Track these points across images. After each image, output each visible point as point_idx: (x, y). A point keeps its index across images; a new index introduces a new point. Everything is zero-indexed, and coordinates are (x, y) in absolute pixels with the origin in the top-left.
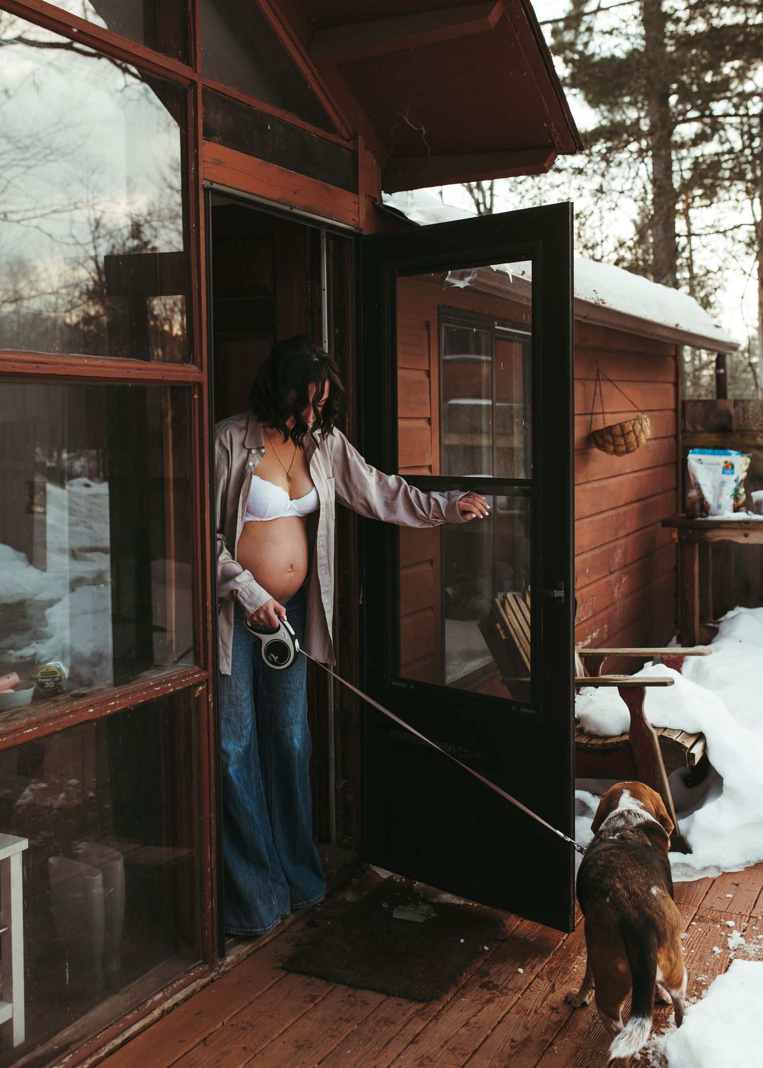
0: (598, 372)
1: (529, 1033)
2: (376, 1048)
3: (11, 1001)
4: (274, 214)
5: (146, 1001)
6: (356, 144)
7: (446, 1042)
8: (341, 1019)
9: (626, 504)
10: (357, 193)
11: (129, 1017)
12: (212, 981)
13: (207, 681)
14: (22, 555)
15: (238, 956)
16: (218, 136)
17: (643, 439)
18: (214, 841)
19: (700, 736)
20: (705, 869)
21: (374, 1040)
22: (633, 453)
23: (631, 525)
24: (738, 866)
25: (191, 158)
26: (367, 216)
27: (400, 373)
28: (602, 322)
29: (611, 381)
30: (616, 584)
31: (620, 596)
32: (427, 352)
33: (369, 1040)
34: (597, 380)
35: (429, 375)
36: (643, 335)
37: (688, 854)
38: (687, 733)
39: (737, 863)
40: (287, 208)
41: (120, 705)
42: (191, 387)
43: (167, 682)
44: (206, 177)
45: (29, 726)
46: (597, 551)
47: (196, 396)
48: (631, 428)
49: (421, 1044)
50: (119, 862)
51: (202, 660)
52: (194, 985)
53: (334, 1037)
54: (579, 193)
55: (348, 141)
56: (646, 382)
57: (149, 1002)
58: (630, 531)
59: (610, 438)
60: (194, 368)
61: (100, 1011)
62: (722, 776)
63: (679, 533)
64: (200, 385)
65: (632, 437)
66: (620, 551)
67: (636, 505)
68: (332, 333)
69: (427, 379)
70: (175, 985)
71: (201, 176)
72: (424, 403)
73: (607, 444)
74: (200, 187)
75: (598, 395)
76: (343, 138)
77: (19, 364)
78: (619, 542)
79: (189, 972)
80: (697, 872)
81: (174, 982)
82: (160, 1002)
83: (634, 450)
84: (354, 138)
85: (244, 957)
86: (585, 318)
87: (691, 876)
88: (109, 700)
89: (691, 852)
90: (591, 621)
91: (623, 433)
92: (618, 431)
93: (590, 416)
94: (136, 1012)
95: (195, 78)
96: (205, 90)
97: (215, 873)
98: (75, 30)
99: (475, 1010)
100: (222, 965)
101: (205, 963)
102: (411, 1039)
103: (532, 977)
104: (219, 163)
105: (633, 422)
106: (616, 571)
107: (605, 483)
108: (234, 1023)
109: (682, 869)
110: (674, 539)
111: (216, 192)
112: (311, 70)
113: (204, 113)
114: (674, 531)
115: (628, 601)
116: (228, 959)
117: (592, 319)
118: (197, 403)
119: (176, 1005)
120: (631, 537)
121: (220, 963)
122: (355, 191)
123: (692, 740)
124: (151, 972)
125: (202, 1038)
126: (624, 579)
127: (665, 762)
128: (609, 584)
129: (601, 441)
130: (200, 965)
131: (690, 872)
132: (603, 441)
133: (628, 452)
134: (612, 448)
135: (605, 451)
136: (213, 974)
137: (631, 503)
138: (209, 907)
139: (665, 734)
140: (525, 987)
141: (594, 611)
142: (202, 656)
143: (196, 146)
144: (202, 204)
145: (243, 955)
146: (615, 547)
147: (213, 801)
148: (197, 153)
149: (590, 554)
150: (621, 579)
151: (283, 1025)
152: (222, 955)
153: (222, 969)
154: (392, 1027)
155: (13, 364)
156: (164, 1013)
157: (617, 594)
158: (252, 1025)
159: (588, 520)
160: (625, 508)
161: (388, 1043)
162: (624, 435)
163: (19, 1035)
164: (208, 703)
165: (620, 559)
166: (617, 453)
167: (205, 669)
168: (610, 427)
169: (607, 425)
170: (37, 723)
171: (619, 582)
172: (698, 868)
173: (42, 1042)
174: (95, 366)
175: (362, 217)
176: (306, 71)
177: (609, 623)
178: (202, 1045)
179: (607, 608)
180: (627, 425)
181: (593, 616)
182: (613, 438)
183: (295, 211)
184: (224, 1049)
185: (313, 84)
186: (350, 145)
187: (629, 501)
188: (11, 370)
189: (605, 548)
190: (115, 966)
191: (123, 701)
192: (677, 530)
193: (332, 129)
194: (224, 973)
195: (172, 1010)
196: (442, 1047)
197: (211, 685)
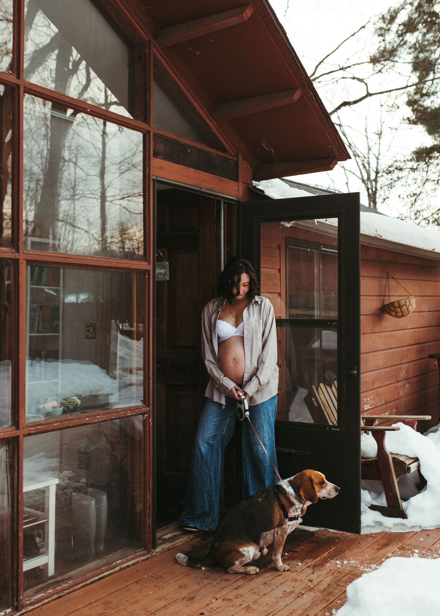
0: (387, 274)
1: (294, 589)
2: (217, 590)
3: (48, 555)
4: (191, 191)
5: (113, 562)
6: (238, 158)
7: (252, 590)
8: (205, 577)
9: (408, 346)
10: (238, 182)
11: (103, 568)
12: (148, 558)
13: (149, 412)
14: (104, 371)
15: (163, 549)
16: (161, 156)
17: (411, 309)
18: (151, 490)
19: (416, 459)
20: (413, 527)
21: (217, 587)
22: (406, 317)
23: (412, 356)
24: (432, 527)
25: (147, 166)
26: (243, 192)
27: (262, 269)
28: (381, 246)
29: (395, 279)
30: (401, 388)
31: (404, 395)
32: (279, 260)
33: (215, 586)
34: (387, 278)
35: (280, 271)
36: (410, 254)
37: (405, 519)
38: (409, 457)
39: (431, 525)
40: (198, 189)
41: (102, 418)
42: (144, 272)
43: (128, 410)
44: (154, 174)
45: (56, 422)
46: (388, 369)
47: (147, 277)
48: (404, 303)
49: (239, 590)
50: (104, 496)
51: (147, 402)
52: (138, 559)
53: (198, 584)
54: (414, 182)
55: (234, 156)
56: (422, 280)
57: (114, 563)
58: (411, 360)
59: (393, 308)
60: (146, 263)
61: (91, 565)
62: (427, 480)
63: (438, 362)
64: (149, 271)
65: (404, 308)
66: (404, 370)
67: (415, 346)
68: (226, 249)
69: (279, 274)
70: (128, 558)
71: (151, 174)
72: (277, 285)
73: (391, 312)
74: (151, 179)
75: (387, 286)
76: (232, 155)
77: (56, 258)
78: (403, 366)
79: (137, 552)
80: (408, 528)
81: (128, 556)
82: (120, 564)
83: (406, 315)
84: (237, 155)
85: (166, 550)
86: (370, 244)
87: (405, 530)
88: (97, 416)
89: (407, 518)
90: (385, 406)
91: (399, 305)
92: (397, 305)
93: (383, 297)
94: (107, 566)
95: (149, 129)
96: (155, 135)
97: (151, 506)
98: (89, 110)
99: (271, 578)
100: (154, 552)
101: (146, 550)
102: (235, 587)
103: (305, 567)
104: (161, 168)
105: (405, 300)
106: (401, 381)
107: (393, 333)
108: (153, 576)
109: (400, 526)
110: (435, 365)
111: (159, 182)
112: (213, 123)
113: (154, 145)
114: (436, 361)
115: (410, 397)
116: (157, 550)
117: (374, 245)
118: (147, 280)
119: (128, 566)
120: (412, 363)
121: (153, 551)
122: (237, 180)
123: (412, 461)
124: (119, 552)
125: (136, 580)
126: (407, 386)
127: (395, 471)
128: (396, 388)
129: (388, 310)
130: (143, 550)
131: (404, 527)
132: (389, 310)
133: (403, 316)
134: (394, 314)
135: (391, 315)
136: (149, 555)
137: (412, 345)
138: (148, 522)
139: (396, 457)
140: (300, 571)
141: (386, 401)
142: (147, 400)
143: (149, 160)
144: (151, 187)
145: (165, 549)
146: (401, 368)
147: (151, 471)
148: (150, 164)
149: (383, 370)
150: (405, 386)
151: (176, 578)
152: (154, 547)
153: (154, 554)
154: (228, 582)
155: (53, 258)
156: (121, 569)
157: (401, 393)
158: (162, 577)
159: (382, 352)
160: (408, 347)
161: (223, 588)
162: (400, 307)
163: (51, 571)
164: (149, 423)
165: (404, 374)
166: (396, 316)
167: (149, 406)
168: (393, 303)
169: (391, 301)
170: (60, 421)
171: (403, 387)
172: (409, 526)
173: (61, 575)
174: (94, 260)
175: (241, 193)
176: (210, 124)
177: (396, 409)
178: (136, 583)
179: (395, 400)
180: (401, 301)
181: (385, 403)
182: (394, 309)
183: (202, 190)
184: (145, 585)
185: (214, 130)
186: (235, 159)
187: (410, 344)
188: (52, 260)
189: (394, 368)
190: (102, 547)
191: (104, 416)
192: (437, 360)
193: (224, 150)
194: (154, 556)
195: (126, 568)
196: (249, 592)
197: (151, 414)
